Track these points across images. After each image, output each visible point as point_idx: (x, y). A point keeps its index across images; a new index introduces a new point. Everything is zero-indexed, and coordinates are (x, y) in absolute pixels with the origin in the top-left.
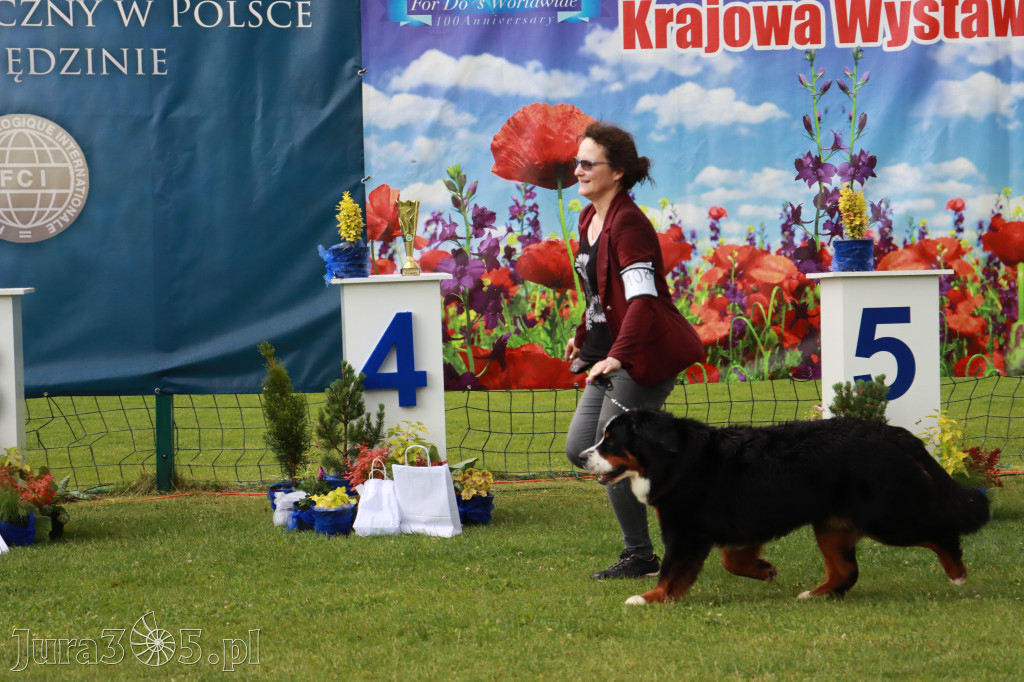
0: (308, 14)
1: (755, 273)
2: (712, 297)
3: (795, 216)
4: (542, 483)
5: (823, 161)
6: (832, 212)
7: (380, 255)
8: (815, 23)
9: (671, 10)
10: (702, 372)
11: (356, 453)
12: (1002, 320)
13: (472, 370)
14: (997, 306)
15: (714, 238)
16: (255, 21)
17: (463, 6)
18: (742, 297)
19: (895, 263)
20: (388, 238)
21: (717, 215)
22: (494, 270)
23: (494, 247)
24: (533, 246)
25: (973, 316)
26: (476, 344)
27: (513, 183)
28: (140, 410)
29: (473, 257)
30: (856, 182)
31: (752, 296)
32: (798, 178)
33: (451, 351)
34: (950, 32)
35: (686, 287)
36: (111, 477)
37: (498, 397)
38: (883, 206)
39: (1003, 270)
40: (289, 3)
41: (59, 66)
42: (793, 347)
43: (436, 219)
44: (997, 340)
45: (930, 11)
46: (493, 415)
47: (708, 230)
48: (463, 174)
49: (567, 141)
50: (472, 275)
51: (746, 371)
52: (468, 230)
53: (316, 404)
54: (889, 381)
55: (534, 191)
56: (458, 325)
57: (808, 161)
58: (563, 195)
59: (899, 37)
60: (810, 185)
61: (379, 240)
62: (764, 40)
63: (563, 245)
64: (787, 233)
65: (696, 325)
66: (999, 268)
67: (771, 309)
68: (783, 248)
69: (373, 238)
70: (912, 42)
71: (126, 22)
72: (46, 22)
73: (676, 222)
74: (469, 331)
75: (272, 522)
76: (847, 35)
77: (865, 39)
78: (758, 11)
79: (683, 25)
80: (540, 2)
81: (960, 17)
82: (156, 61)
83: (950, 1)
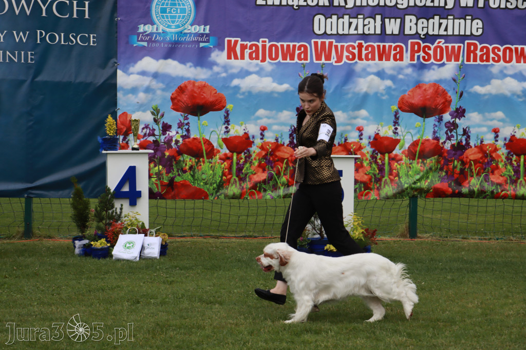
0: (95, 40)
1: (278, 154)
2: (260, 163)
4: (188, 239)
7: (122, 141)
8: (305, 52)
9: (247, 44)
10: (254, 194)
11: (110, 224)
12: (379, 176)
13: (160, 191)
14: (376, 171)
15: (262, 139)
16: (72, 42)
17: (160, 39)
18: (272, 163)
19: (334, 152)
20: (126, 135)
21: (263, 129)
22: (170, 149)
23: (170, 140)
24: (187, 140)
25: (366, 174)
26: (162, 180)
27: (179, 113)
28: (18, 204)
29: (161, 143)
31: (276, 163)
33: (151, 182)
34: (360, 59)
35: (249, 159)
36: (5, 232)
37: (170, 203)
39: (379, 156)
40: (87, 35)
42: (293, 185)
43: (147, 127)
44: (376, 185)
45: (352, 49)
46: (168, 210)
47: (259, 135)
48: (158, 109)
49: (202, 97)
50: (161, 151)
51: (273, 194)
52: (160, 132)
53: (94, 203)
55: (188, 117)
56: (154, 171)
58: (200, 119)
59: (339, 59)
61: (122, 135)
62: (284, 58)
63: (199, 139)
64: (291, 138)
65: (253, 174)
66: (378, 155)
67: (283, 169)
68: (290, 144)
69: (120, 134)
70: (345, 62)
71: (17, 40)
73: (247, 131)
74: (159, 174)
76: (319, 58)
77: (326, 60)
78: (282, 46)
79: (251, 51)
80: (192, 38)
81: (364, 52)
82: (29, 57)
83: (360, 46)
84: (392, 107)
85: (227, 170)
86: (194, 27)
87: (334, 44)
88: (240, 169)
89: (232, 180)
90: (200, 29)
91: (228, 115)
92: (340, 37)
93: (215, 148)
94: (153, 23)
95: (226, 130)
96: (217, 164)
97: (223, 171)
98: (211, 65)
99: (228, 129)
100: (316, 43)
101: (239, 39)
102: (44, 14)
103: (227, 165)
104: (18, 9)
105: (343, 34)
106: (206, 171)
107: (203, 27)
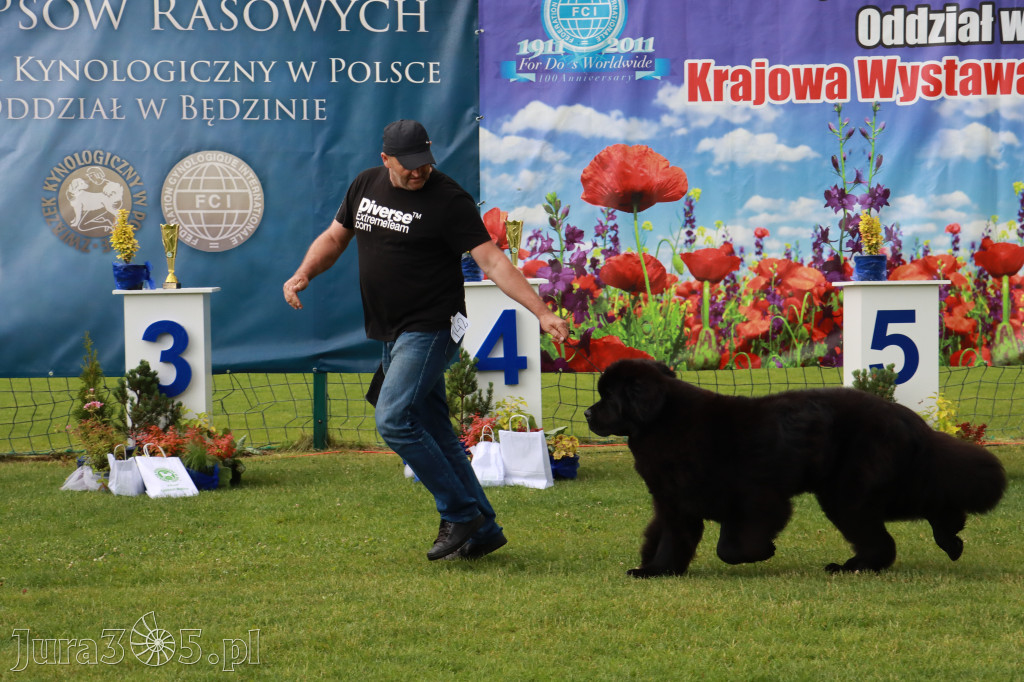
0: (438, 72)
1: (791, 282)
2: (756, 300)
3: (824, 236)
4: (619, 447)
5: (847, 192)
6: (853, 233)
8: (842, 82)
9: (727, 71)
10: (746, 359)
11: (470, 421)
12: (990, 321)
13: (564, 356)
14: (985, 310)
15: (758, 253)
16: (396, 78)
17: (561, 66)
18: (780, 301)
19: (903, 275)
21: (761, 235)
22: (582, 277)
23: (582, 258)
24: (613, 258)
25: (966, 318)
27: (598, 208)
28: (301, 385)
29: (565, 266)
30: (873, 210)
31: (788, 299)
32: (826, 206)
33: (547, 341)
34: (951, 91)
35: (735, 291)
36: (279, 437)
37: (584, 379)
38: (894, 229)
39: (990, 281)
40: (423, 64)
41: (243, 113)
42: (821, 340)
43: (537, 235)
44: (985, 338)
45: (935, 73)
46: (580, 393)
47: (754, 246)
48: (558, 199)
49: (642, 175)
50: (564, 280)
51: (782, 359)
52: (561, 245)
54: (898, 369)
55: (615, 214)
57: (835, 192)
58: (637, 217)
59: (909, 94)
60: (836, 212)
62: (801, 95)
63: (637, 257)
64: (817, 250)
65: (743, 322)
66: (988, 279)
67: (803, 311)
68: (814, 262)
70: (920, 99)
71: (295, 79)
72: (233, 78)
73: (728, 240)
75: (403, 475)
76: (868, 92)
77: (882, 95)
78: (796, 72)
79: (736, 83)
80: (622, 63)
81: (958, 79)
82: (318, 109)
83: (951, 66)
84: (1014, 184)
85: (691, 315)
86: (624, 41)
87: (899, 63)
88: (716, 314)
89: (702, 335)
90: (635, 45)
91: (691, 208)
92: (910, 50)
93: (668, 272)
94: (545, 37)
95: (688, 238)
96: (672, 304)
97: (685, 316)
98: (657, 113)
99: (692, 237)
100: (863, 64)
101: (712, 62)
102: (343, 28)
103: (691, 305)
104: (295, 19)
105: (917, 45)
106: (651, 317)
107: (641, 40)
